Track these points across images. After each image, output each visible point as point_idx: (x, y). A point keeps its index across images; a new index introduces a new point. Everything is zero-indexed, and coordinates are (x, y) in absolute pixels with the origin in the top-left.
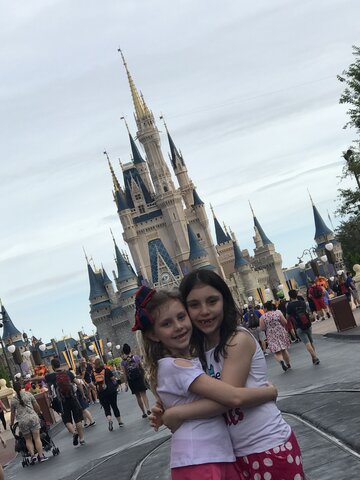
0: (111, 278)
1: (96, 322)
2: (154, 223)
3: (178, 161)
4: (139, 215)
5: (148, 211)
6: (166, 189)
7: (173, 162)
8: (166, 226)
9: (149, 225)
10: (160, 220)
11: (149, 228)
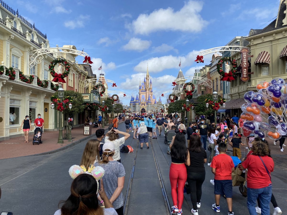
0: (135, 99)
1: (130, 105)
2: (144, 92)
3: (151, 84)
4: (142, 90)
5: (144, 90)
6: (148, 88)
7: (150, 83)
8: (146, 93)
9: (143, 92)
10: (145, 92)
11: (143, 93)
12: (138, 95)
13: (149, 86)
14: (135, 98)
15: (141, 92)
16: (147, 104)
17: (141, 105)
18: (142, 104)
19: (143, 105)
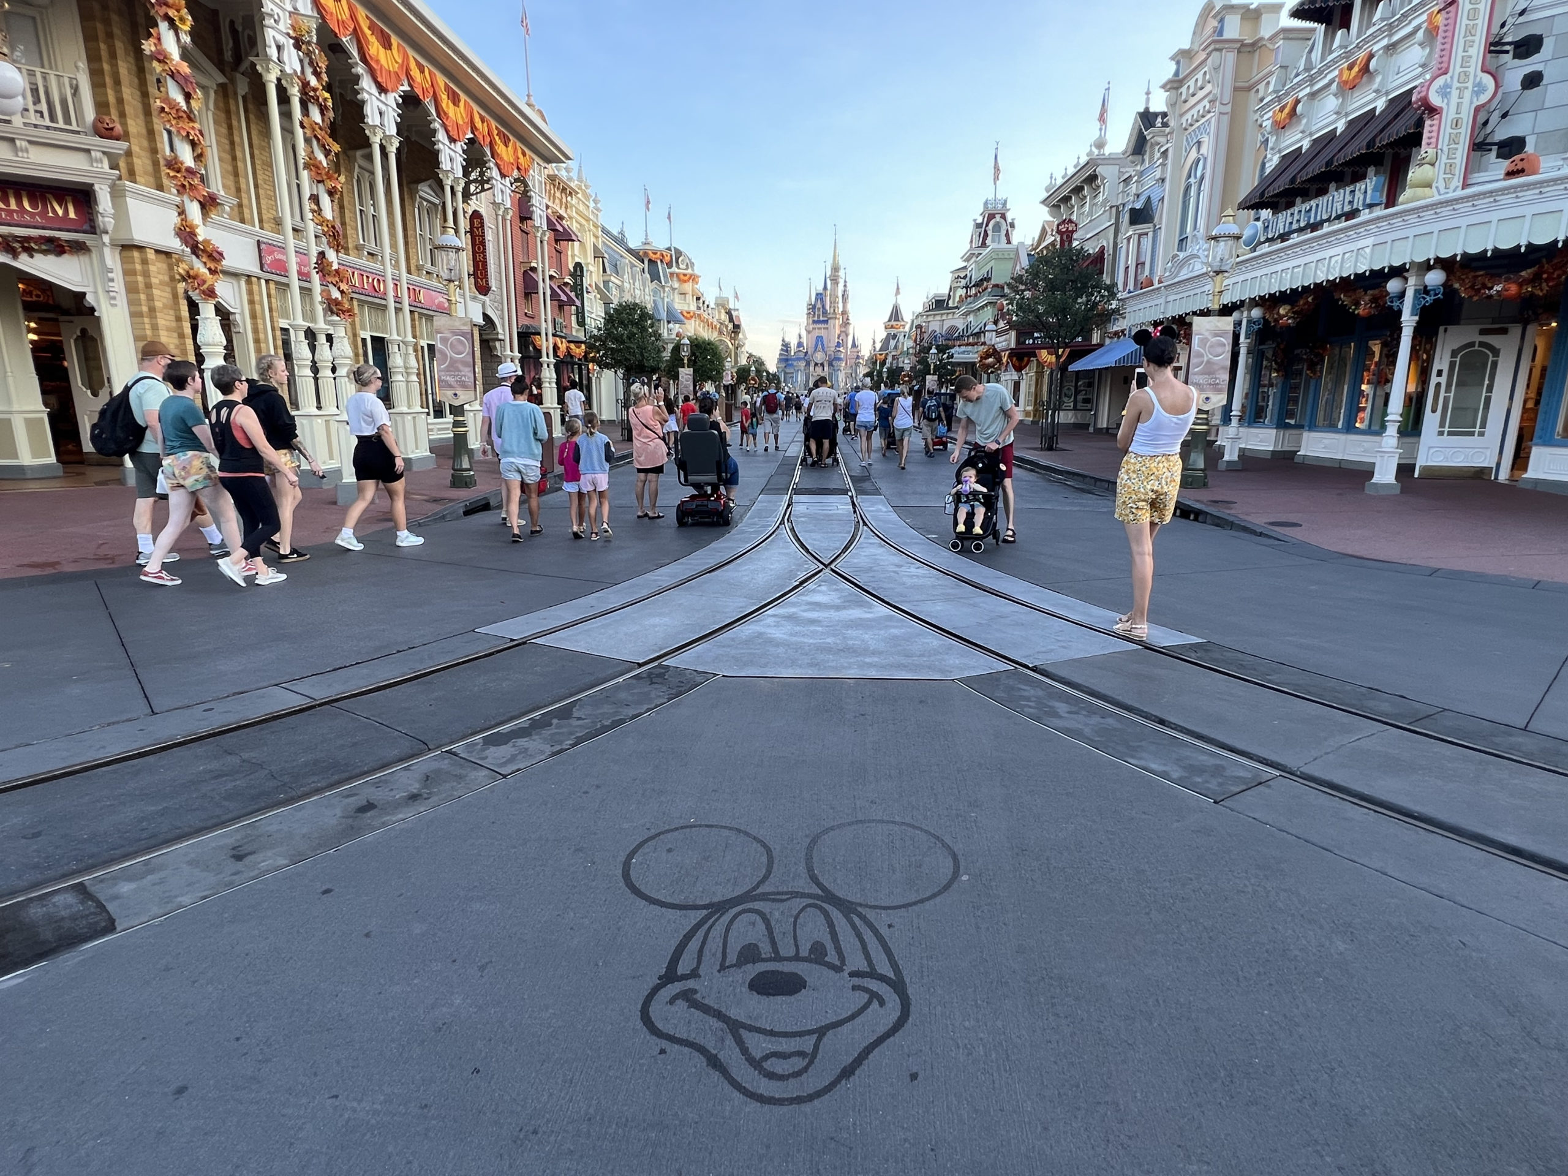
0: (793, 346)
2: (823, 326)
3: (845, 295)
4: (816, 319)
5: (821, 319)
6: (834, 309)
8: (829, 330)
9: (820, 326)
10: (826, 326)
11: (819, 329)
12: (804, 334)
13: (841, 305)
14: (793, 343)
15: (815, 326)
16: (830, 364)
17: (812, 368)
18: (816, 364)
19: (819, 369)
